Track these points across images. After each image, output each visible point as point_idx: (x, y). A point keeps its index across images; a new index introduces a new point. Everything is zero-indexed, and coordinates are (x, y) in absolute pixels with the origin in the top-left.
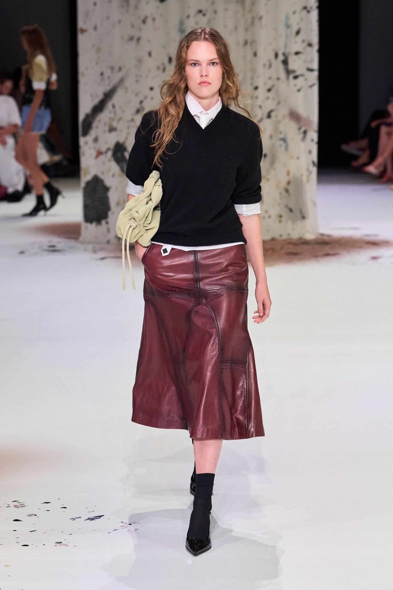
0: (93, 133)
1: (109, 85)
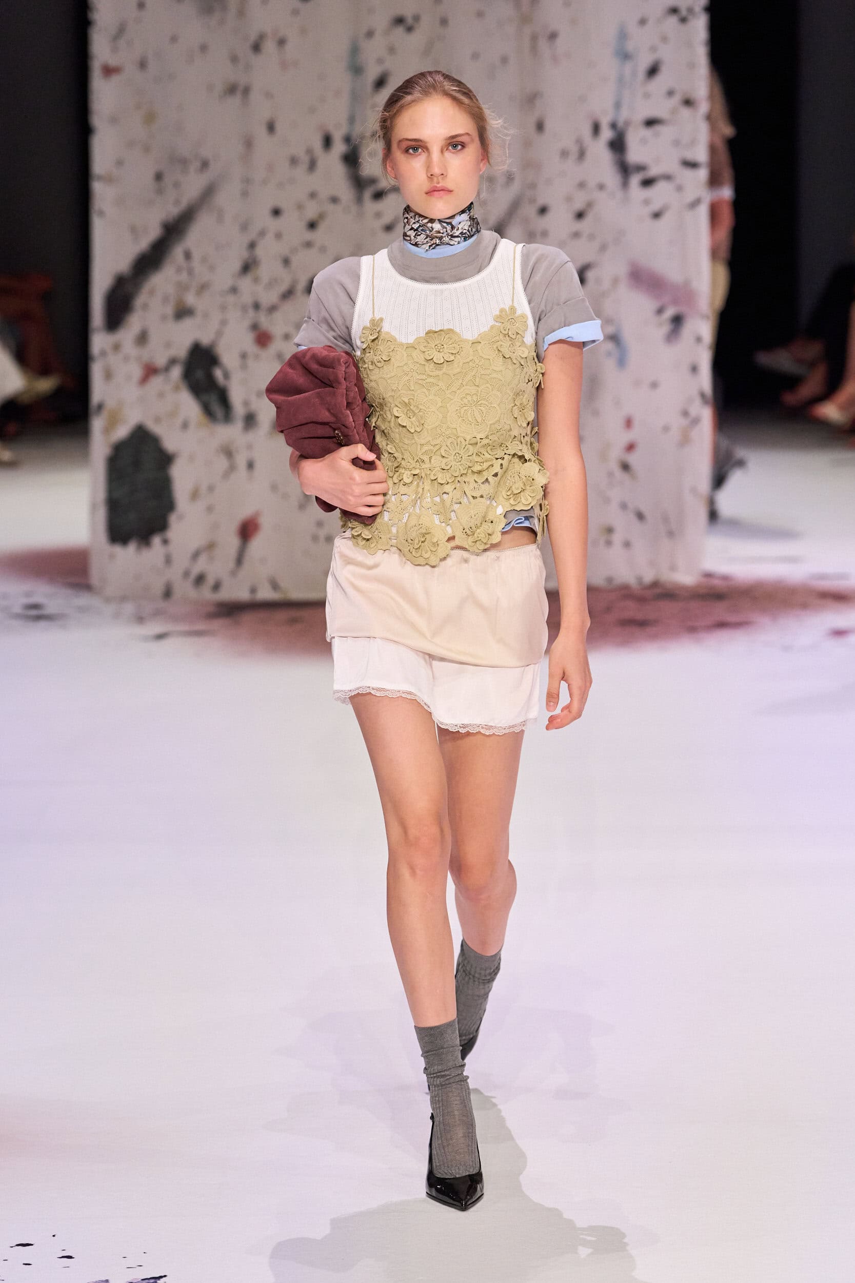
0: (134, 323)
1: (177, 202)
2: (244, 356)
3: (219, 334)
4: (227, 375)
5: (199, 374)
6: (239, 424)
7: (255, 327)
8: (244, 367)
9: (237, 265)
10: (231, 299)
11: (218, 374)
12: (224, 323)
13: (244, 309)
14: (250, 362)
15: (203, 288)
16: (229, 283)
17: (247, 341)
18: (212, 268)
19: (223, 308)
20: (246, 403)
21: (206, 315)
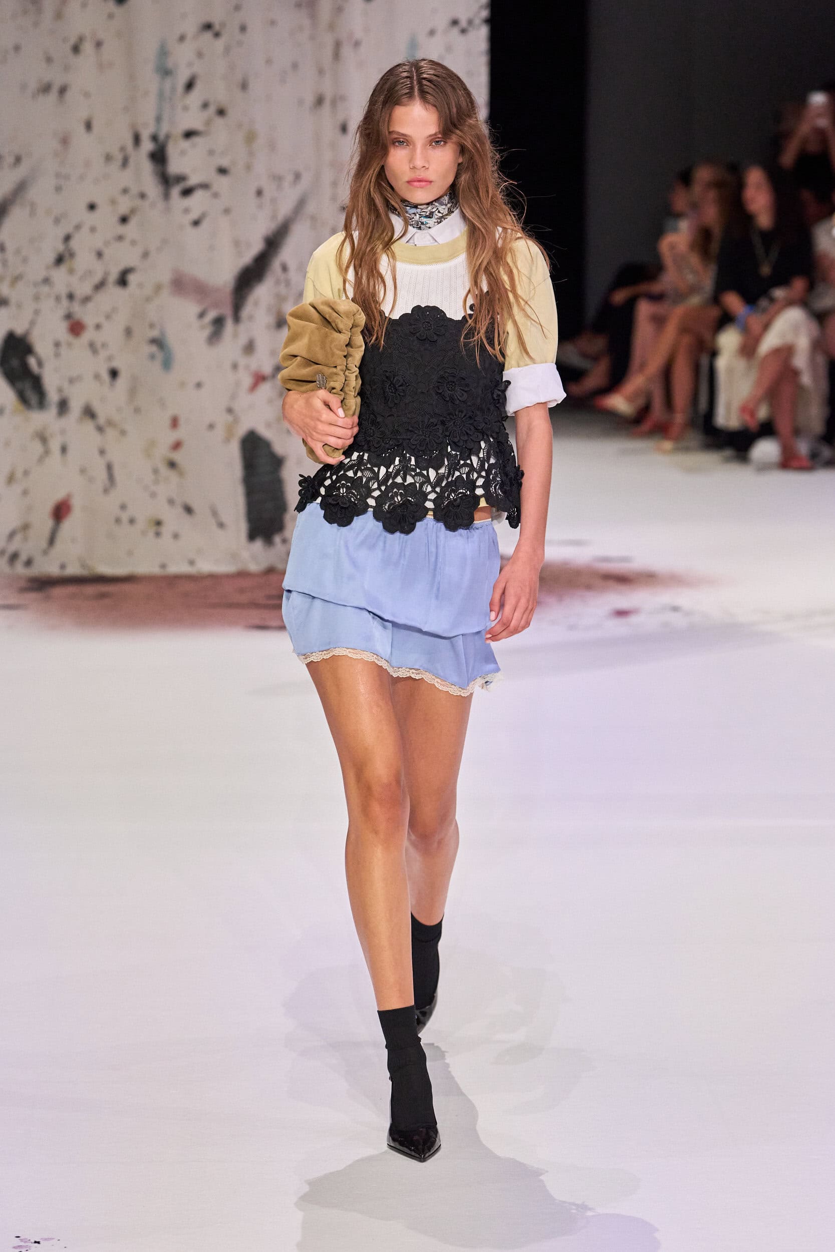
2: (57, 345)
3: (32, 323)
4: (40, 364)
5: (15, 363)
6: (53, 410)
7: (68, 316)
8: (57, 355)
9: (51, 257)
10: (45, 289)
11: (32, 361)
12: (37, 312)
13: (58, 299)
14: (63, 350)
15: (17, 279)
16: (42, 274)
17: (61, 330)
18: (25, 260)
19: (37, 298)
20: (60, 390)
21: (19, 306)
